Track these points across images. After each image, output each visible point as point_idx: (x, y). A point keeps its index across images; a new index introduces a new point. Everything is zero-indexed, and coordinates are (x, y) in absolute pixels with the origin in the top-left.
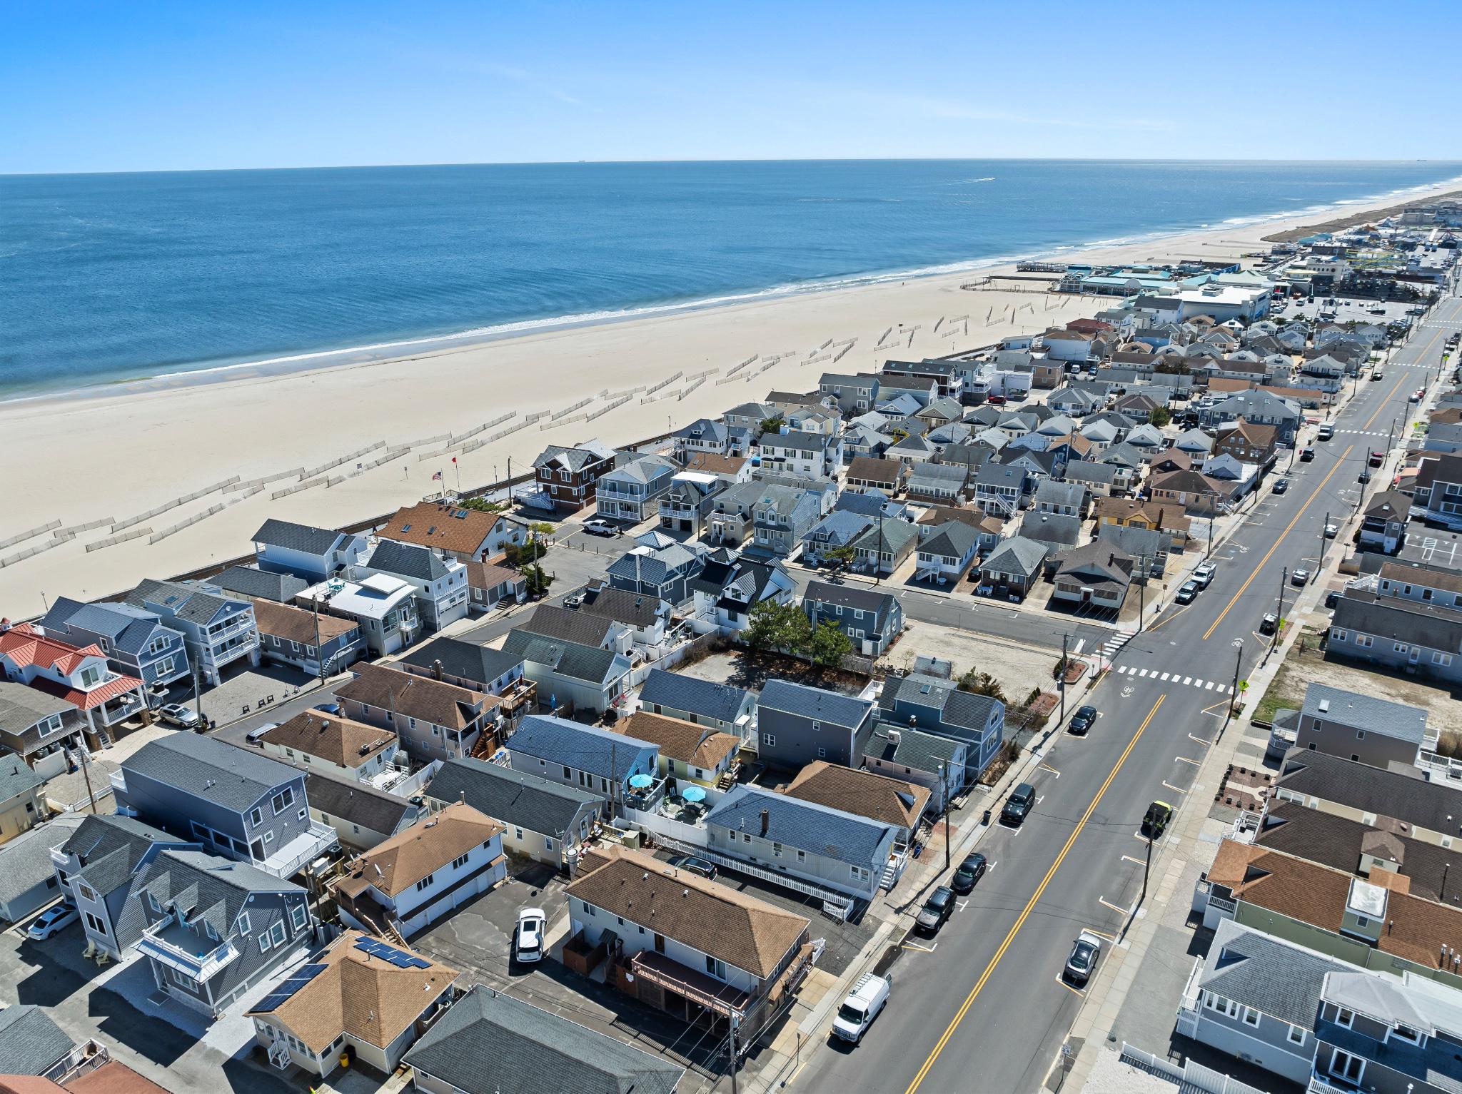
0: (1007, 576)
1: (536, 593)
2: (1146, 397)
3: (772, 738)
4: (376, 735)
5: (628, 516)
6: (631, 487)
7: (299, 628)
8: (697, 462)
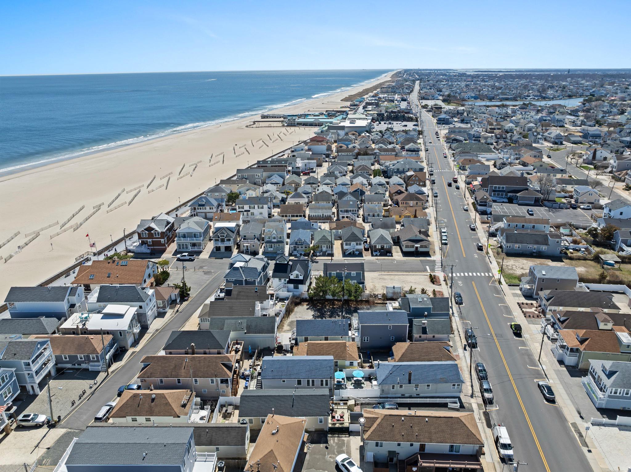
0: (384, 246)
1: (186, 297)
2: (365, 166)
3: (367, 338)
4: (183, 395)
5: (196, 249)
6: (195, 234)
7: (80, 347)
8: (216, 217)
